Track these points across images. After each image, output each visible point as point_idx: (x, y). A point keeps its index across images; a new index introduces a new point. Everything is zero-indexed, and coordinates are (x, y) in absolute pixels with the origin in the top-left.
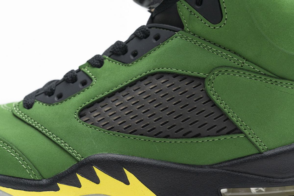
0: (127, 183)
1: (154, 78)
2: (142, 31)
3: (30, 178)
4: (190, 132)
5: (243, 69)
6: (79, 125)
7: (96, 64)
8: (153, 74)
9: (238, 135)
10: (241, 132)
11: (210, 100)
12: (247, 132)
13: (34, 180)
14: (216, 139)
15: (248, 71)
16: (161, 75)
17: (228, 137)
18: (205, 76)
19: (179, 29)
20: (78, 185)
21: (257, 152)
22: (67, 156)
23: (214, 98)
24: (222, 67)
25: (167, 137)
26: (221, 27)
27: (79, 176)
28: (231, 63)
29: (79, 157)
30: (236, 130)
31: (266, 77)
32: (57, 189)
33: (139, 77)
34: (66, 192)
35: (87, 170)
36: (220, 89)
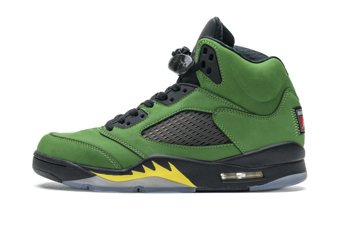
0: (170, 170)
1: (184, 113)
2: (176, 87)
3: (116, 168)
4: (204, 142)
5: (233, 109)
6: (142, 139)
7: (149, 105)
8: (183, 111)
9: (230, 144)
10: (232, 143)
11: (215, 125)
12: (234, 142)
13: (118, 169)
14: (218, 146)
15: (235, 109)
16: (188, 111)
17: (225, 145)
18: (212, 112)
19: (197, 86)
20: (143, 171)
21: (240, 153)
22: (136, 156)
23: (217, 124)
24: (221, 107)
25: (192, 145)
26: (221, 86)
27: (144, 166)
28: (226, 105)
29: (143, 156)
30: (229, 141)
31: (245, 113)
32: (132, 174)
33: (175, 113)
34: (136, 175)
35: (148, 163)
36: (220, 120)
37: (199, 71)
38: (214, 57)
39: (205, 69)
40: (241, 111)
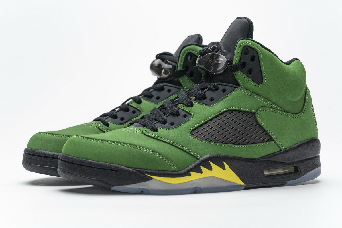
0: (225, 169)
1: (228, 113)
2: (214, 87)
3: (173, 170)
4: (250, 141)
5: (272, 108)
6: (193, 139)
7: (190, 105)
8: (227, 111)
9: (272, 142)
10: (273, 140)
11: (258, 124)
12: (275, 140)
13: (175, 171)
14: (262, 144)
15: (274, 109)
16: (231, 111)
17: (268, 143)
18: (255, 112)
19: (238, 86)
20: (201, 172)
21: (280, 150)
22: (191, 157)
23: (261, 123)
24: (263, 107)
25: (239, 144)
26: (262, 86)
27: (201, 167)
28: (266, 105)
29: (199, 157)
30: (271, 139)
31: (282, 112)
32: (190, 175)
33: (220, 113)
34: (195, 176)
35: (206, 164)
36: (263, 118)
37: (239, 71)
38: (256, 58)
39: (246, 69)
40: (278, 110)
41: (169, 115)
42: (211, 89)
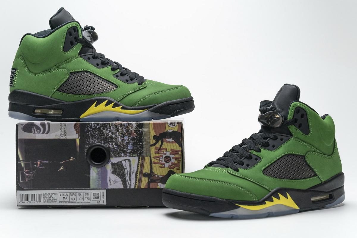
0: (287, 198)
1: (286, 156)
4: (302, 177)
5: (315, 152)
6: (265, 177)
7: (258, 150)
10: (317, 176)
11: (307, 164)
13: (255, 201)
14: (310, 179)
15: (317, 152)
16: (288, 155)
17: (313, 178)
18: (305, 155)
19: (291, 136)
20: (272, 201)
21: (321, 182)
22: (265, 190)
23: (309, 163)
24: (310, 151)
25: (295, 179)
26: (309, 136)
27: (273, 197)
28: (312, 150)
29: (270, 190)
30: (315, 175)
31: (321, 154)
32: (265, 203)
33: (281, 156)
34: (268, 204)
35: (275, 194)
36: (310, 159)
37: (293, 125)
38: (305, 116)
39: (297, 124)
40: (319, 153)
41: (244, 159)
42: (272, 139)
